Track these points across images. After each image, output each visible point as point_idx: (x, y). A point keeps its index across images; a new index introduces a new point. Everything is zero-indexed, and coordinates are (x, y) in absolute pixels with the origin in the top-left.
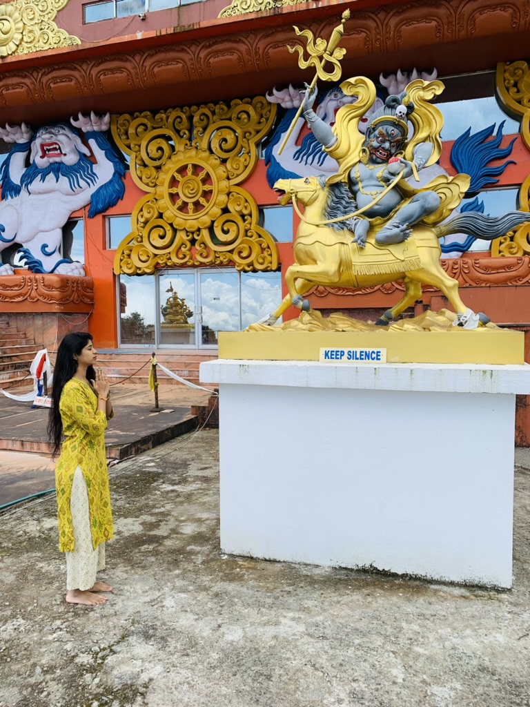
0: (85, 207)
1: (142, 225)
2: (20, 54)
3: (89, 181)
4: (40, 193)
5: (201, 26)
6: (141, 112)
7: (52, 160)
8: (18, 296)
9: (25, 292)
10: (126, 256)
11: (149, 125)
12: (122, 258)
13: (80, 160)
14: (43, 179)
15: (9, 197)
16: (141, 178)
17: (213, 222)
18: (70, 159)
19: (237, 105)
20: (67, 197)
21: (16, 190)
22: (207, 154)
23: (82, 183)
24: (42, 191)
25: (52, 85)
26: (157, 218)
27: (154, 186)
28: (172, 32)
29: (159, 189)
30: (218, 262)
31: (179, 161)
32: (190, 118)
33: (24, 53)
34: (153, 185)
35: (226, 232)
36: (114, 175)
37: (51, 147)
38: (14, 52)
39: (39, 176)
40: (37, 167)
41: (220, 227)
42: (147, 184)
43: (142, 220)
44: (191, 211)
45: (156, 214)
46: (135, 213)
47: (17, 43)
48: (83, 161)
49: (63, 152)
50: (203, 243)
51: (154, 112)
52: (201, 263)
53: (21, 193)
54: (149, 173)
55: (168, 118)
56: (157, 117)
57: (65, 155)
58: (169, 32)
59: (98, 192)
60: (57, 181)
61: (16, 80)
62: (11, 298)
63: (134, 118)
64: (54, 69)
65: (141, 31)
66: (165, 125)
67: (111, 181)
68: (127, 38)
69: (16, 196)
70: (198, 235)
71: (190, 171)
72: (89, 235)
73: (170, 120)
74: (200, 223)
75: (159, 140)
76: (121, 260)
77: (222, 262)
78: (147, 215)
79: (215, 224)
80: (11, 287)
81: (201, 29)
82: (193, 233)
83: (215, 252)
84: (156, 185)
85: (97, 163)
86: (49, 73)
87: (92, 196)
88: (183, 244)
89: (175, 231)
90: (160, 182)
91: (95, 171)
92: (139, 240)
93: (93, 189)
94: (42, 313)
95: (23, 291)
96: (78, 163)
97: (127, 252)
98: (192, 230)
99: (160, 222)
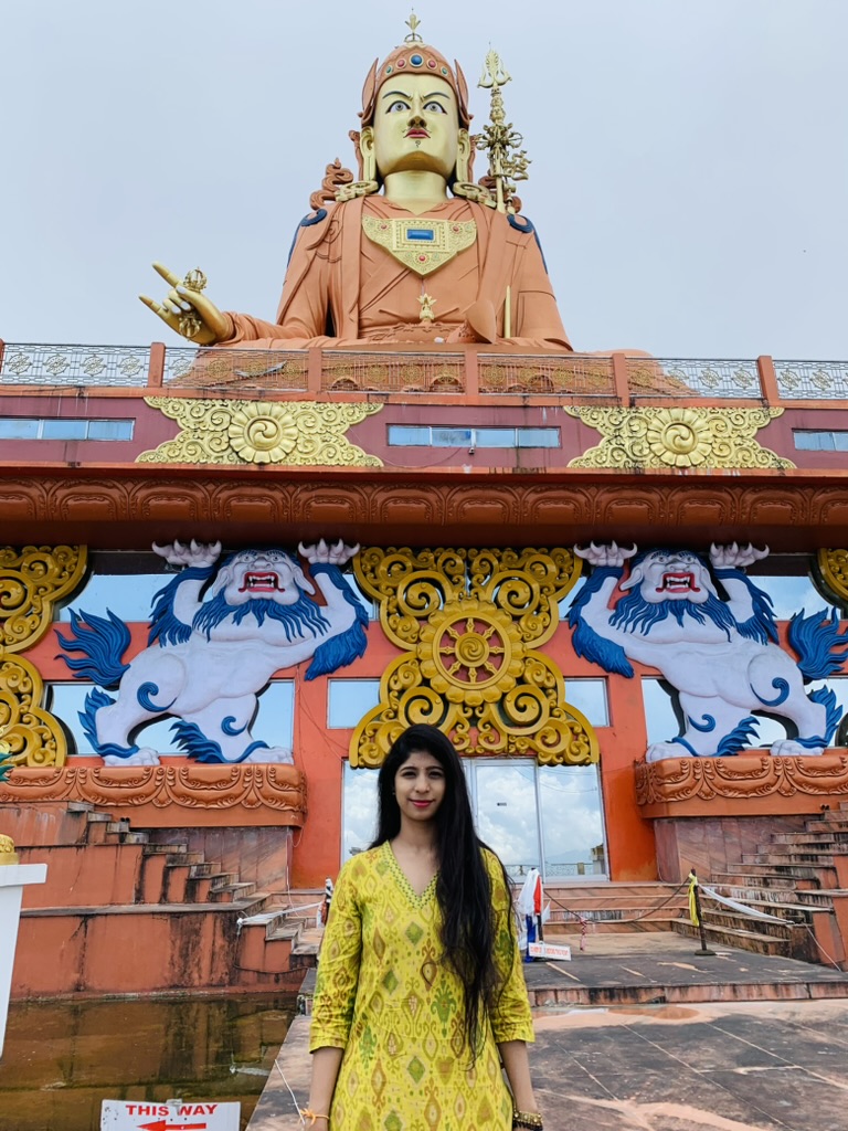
0: (299, 664)
1: (396, 694)
2: (290, 464)
3: (315, 628)
4: (228, 640)
5: (548, 472)
6: (398, 548)
7: (256, 595)
8: (226, 798)
9: (238, 792)
10: (368, 739)
11: (409, 564)
12: (362, 741)
13: (300, 598)
14: (238, 619)
15: (168, 642)
16: (395, 631)
17: (504, 695)
18: (288, 597)
19: (530, 554)
20: (275, 648)
21: (184, 633)
22: (494, 608)
23: (305, 630)
24: (232, 638)
25: (313, 504)
26: (420, 685)
27: (416, 643)
28: (510, 472)
29: (425, 648)
30: (513, 750)
31: (455, 613)
32: (468, 562)
33: (296, 463)
34: (414, 640)
35: (522, 709)
36: (355, 622)
37: (264, 579)
38: (280, 461)
39: (231, 615)
40: (225, 603)
41: (513, 702)
42: (405, 639)
43: (397, 687)
44: (473, 679)
45: (419, 679)
46: (385, 678)
47: (288, 451)
48: (304, 600)
49: (280, 587)
50: (489, 723)
51: (416, 550)
52: (486, 750)
53: (190, 638)
54: (409, 625)
55: (436, 559)
56: (421, 556)
57: (282, 590)
58: (506, 472)
59: (327, 644)
60: (260, 624)
61: (257, 491)
62: (208, 802)
63: (386, 555)
64: (323, 487)
65: (468, 465)
66: (432, 566)
67: (349, 632)
68: (450, 470)
69: (181, 640)
70: (481, 712)
71: (470, 627)
72: (303, 703)
73: (440, 561)
74: (486, 694)
75: (425, 584)
76: (360, 745)
77: (517, 750)
78: (403, 681)
79: (508, 697)
80: (209, 784)
81: (546, 475)
82: (474, 708)
83: (509, 735)
84: (419, 640)
85: (326, 605)
86: (313, 490)
87: (316, 650)
88: (458, 723)
89: (446, 703)
90: (427, 638)
91: (323, 614)
92: (392, 715)
93: (321, 640)
94: (258, 828)
95: (234, 790)
96: (298, 603)
97: (369, 732)
98: (474, 704)
99: (425, 691)
